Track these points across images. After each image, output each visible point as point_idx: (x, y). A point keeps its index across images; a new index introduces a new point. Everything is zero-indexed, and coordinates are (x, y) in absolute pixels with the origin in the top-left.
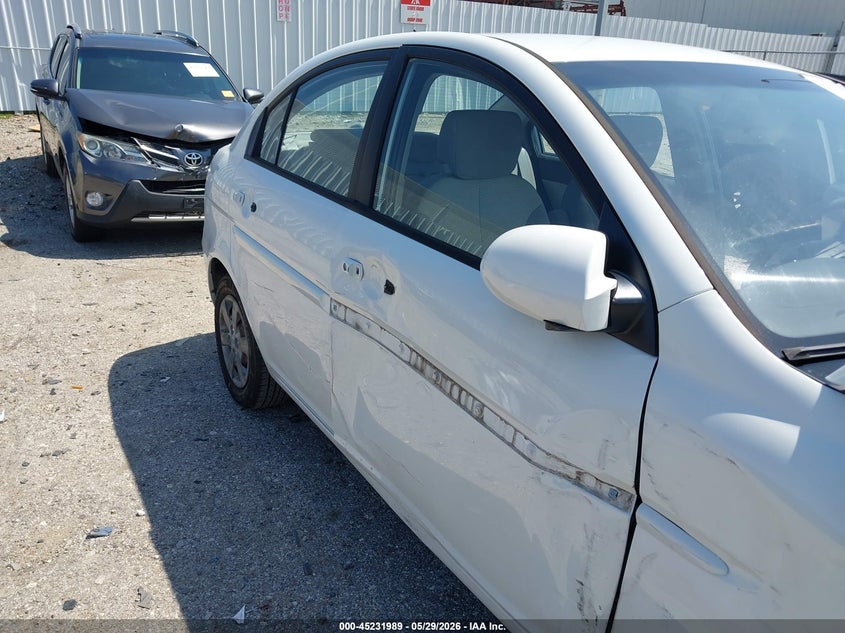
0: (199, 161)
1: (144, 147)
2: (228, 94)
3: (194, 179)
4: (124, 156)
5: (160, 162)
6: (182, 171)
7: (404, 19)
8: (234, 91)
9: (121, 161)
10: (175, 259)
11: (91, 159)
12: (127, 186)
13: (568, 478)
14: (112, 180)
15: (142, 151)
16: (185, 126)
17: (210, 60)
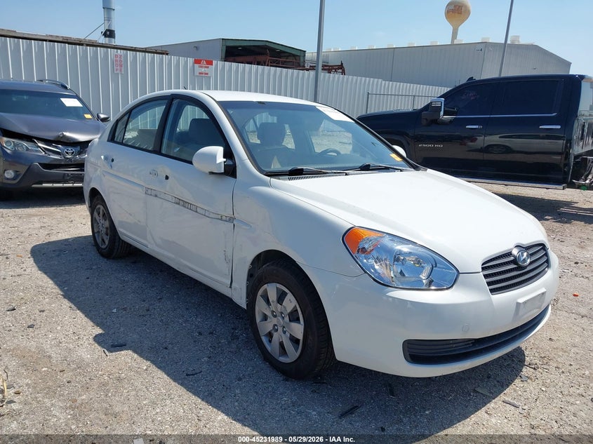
0: (73, 153)
1: (40, 145)
2: (88, 116)
3: (70, 163)
4: (28, 149)
5: (50, 153)
6: (63, 158)
7: (196, 73)
8: (92, 115)
9: (26, 152)
10: (58, 208)
11: (8, 151)
12: (30, 166)
13: (219, 219)
14: (21, 164)
15: (40, 147)
16: (65, 133)
17: (77, 97)
